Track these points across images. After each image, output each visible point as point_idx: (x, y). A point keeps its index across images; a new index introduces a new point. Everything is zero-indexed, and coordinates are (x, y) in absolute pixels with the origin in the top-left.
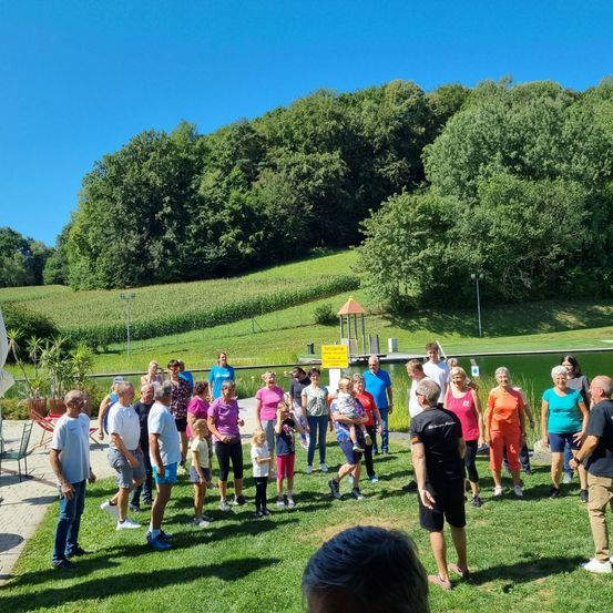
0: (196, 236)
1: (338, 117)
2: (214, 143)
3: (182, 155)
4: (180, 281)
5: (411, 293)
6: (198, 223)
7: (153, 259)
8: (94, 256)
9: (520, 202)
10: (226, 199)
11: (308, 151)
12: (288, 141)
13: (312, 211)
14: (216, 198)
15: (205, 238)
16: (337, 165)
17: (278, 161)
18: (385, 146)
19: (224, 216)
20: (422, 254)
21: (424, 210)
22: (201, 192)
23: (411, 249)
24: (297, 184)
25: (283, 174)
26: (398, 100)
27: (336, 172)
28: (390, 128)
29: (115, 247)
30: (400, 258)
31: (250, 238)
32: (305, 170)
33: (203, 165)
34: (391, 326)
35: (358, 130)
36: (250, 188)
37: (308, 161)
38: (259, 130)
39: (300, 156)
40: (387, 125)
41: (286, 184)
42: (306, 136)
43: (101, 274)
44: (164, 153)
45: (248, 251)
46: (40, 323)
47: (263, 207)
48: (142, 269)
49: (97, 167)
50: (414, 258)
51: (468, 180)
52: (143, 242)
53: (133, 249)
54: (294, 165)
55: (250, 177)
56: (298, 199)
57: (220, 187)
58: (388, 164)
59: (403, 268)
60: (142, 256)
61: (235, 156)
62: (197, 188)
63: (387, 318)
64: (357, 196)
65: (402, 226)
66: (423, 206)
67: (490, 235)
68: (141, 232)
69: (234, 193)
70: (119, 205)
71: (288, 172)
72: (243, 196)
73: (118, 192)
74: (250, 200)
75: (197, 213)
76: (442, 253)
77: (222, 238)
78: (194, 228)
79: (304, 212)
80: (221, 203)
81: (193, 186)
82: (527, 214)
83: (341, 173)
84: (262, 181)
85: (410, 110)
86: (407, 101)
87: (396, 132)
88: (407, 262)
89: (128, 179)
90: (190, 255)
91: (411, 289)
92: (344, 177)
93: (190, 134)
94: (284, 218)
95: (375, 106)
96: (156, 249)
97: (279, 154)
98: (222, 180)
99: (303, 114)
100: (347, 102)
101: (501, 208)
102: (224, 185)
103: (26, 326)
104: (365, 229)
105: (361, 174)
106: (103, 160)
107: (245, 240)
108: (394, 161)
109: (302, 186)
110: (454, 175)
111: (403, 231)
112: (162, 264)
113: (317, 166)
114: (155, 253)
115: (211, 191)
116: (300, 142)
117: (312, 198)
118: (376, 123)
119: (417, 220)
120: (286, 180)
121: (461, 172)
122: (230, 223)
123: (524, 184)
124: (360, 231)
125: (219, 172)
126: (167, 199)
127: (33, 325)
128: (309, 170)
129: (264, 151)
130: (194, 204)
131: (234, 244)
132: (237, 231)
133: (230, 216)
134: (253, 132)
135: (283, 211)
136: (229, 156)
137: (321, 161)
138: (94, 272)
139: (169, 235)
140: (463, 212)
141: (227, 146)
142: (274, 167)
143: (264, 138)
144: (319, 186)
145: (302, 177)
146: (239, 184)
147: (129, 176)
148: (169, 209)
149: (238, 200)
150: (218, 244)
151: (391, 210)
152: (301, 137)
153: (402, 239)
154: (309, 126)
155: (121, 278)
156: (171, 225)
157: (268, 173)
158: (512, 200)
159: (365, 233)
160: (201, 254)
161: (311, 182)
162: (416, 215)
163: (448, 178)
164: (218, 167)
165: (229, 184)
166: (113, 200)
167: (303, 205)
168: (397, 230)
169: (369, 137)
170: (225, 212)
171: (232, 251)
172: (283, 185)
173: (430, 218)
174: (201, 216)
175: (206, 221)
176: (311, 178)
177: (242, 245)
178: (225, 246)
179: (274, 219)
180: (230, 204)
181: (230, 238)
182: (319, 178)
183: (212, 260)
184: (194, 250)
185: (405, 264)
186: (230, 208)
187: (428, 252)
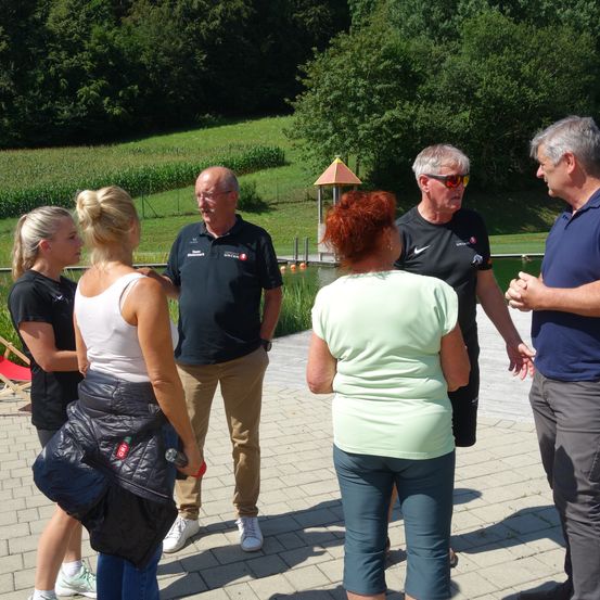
0: (43, 86)
4: (22, 148)
9: (517, 52)
10: (85, 36)
13: (205, 63)
14: (71, 35)
15: (57, 89)
16: (239, 3)
19: (84, 60)
20: (387, 115)
21: (390, 54)
22: (50, 24)
23: (371, 109)
24: (185, 24)
25: (164, 9)
27: (238, 12)
30: (356, 121)
31: (120, 93)
32: (196, 6)
36: (119, 24)
41: (170, 22)
45: (117, 111)
47: (138, 51)
50: (376, 121)
51: (442, 20)
55: (119, 10)
56: (187, 44)
57: (76, 18)
58: (305, 8)
59: (361, 133)
62: (44, 18)
65: (359, 74)
66: (389, 49)
67: (478, 94)
69: (97, 30)
71: (173, 6)
72: (110, 35)
74: (119, 39)
75: (47, 53)
76: (414, 116)
77: (81, 92)
79: (194, 63)
80: (79, 41)
81: (38, 16)
82: (526, 69)
83: (245, 15)
84: (136, 16)
88: (367, 126)
90: (36, 112)
92: (248, 20)
94: (167, 69)
98: (78, 9)
101: (493, 59)
102: (83, 16)
104: (304, 75)
105: (270, 19)
107: (114, 97)
108: (312, 5)
109: (191, 27)
110: (424, 12)
111: (361, 82)
115: (64, 23)
117: (206, 44)
119: (381, 67)
120: (170, 17)
121: (432, 8)
122: (93, 70)
123: (521, 29)
124: (298, 78)
128: (201, 5)
131: (98, 101)
132: (102, 82)
135: (166, 59)
140: (443, 60)
144: (214, 30)
145: (191, 15)
146: (103, 18)
149: (103, 39)
150: (75, 98)
153: (360, 92)
156: (6, 67)
158: (506, 50)
159: (306, 82)
160: (51, 112)
161: (204, 23)
162: (380, 60)
163: (414, 16)
165: (88, 15)
167: (193, 54)
168: (353, 80)
170: (85, 55)
171: (95, 109)
172: (166, 24)
173: (398, 67)
174: (50, 57)
175: (58, 66)
176: (204, 17)
177: (108, 103)
178: (85, 102)
179: (154, 69)
180: (92, 45)
181: (92, 92)
182: (214, 18)
183: (67, 121)
184: (41, 105)
185: (364, 128)
186: (92, 50)
187: (396, 113)
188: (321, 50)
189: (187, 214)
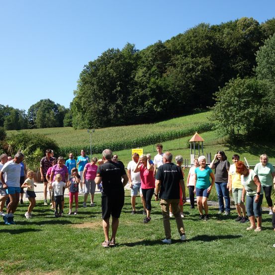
0: (133, 102)
1: (210, 38)
2: (144, 54)
3: (127, 61)
4: (123, 125)
5: (241, 132)
6: (134, 95)
7: (111, 113)
8: (84, 113)
10: (148, 83)
11: (193, 56)
12: (182, 52)
13: (194, 88)
14: (143, 82)
15: (137, 103)
16: (209, 64)
17: (177, 62)
18: (236, 53)
19: (147, 91)
20: (246, 111)
21: (249, 87)
22: (136, 79)
23: (241, 108)
24: (187, 74)
25: (179, 69)
26: (244, 28)
27: (208, 68)
28: (239, 43)
29: (93, 107)
30: (234, 114)
31: (160, 103)
32: (191, 67)
33: (137, 66)
34: (229, 150)
35: (221, 44)
36: (161, 77)
37: (193, 62)
38: (168, 46)
39: (189, 59)
40: (237, 42)
41: (180, 74)
42: (192, 49)
43: (87, 121)
44: (118, 60)
45: (158, 110)
46: (50, 144)
47: (168, 86)
48: (105, 119)
49: (85, 68)
50: (242, 113)
52: (106, 105)
53: (101, 109)
54: (185, 64)
55: (162, 70)
56: (187, 82)
57: (145, 76)
58: (238, 63)
60: (105, 112)
61: (154, 60)
62: (134, 77)
63: (227, 146)
64: (220, 80)
65: (236, 95)
66: (249, 85)
68: (105, 100)
69: (153, 80)
70: (95, 87)
71: (182, 68)
72: (157, 81)
73: (94, 80)
74: (160, 82)
75: (134, 90)
76: (258, 111)
77: (146, 103)
78: (131, 98)
79: (190, 89)
80: (146, 85)
81: (132, 76)
83: (211, 68)
84: (168, 73)
85: (251, 33)
86: (249, 28)
87: (242, 45)
88: (238, 115)
89: (99, 73)
90: (129, 112)
91: (241, 130)
92: (213, 70)
93: (132, 50)
94: (178, 92)
95: (231, 31)
96: (112, 109)
97: (178, 59)
98: (146, 73)
99: (191, 38)
100: (215, 30)
102: (148, 75)
103: (43, 144)
104: (216, 97)
105: (222, 69)
106: (88, 64)
107: (158, 104)
108: (241, 61)
109: (189, 75)
110: (268, 68)
111: (236, 98)
112: (115, 116)
113: (197, 64)
114: (112, 111)
115: (141, 79)
116: (189, 52)
117: (195, 81)
118: (231, 41)
119: (245, 92)
120: (180, 72)
121: (272, 66)
122: (150, 95)
124: (213, 98)
125: (145, 69)
126: (118, 83)
127: (47, 144)
128: (193, 67)
129: (170, 57)
130: (132, 85)
131: (152, 106)
132: (153, 99)
133: (150, 91)
134: (165, 47)
135: (178, 89)
136: (151, 60)
137: (200, 62)
138: (84, 120)
139: (119, 102)
140: (271, 88)
141: (150, 55)
142: (174, 65)
143: (170, 50)
144: (198, 75)
145: (189, 70)
146: (155, 75)
147: (100, 71)
148: (119, 88)
150: (143, 106)
151: (231, 87)
152: (190, 49)
153: (236, 103)
154: (194, 43)
155: (96, 123)
156: (120, 96)
157: (171, 68)
159: (216, 99)
160: (135, 112)
161: (194, 73)
162: (244, 90)
163: (265, 70)
164: (145, 66)
165: (150, 75)
166: (93, 84)
167: (189, 85)
168: (233, 98)
169: (227, 48)
170: (148, 89)
171: (150, 109)
172: (178, 75)
173: (252, 92)
174: (135, 91)
175: (138, 94)
176: (194, 71)
177: (156, 107)
178: (147, 107)
179: (173, 93)
180: (150, 85)
181: (150, 103)
182: (198, 71)
183: (140, 114)
184: (131, 109)
185: (237, 117)
186: (150, 87)
187: (250, 110)
188: (222, 87)
189: (170, 150)
